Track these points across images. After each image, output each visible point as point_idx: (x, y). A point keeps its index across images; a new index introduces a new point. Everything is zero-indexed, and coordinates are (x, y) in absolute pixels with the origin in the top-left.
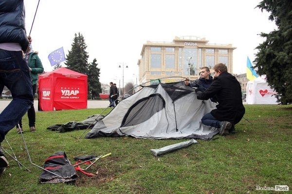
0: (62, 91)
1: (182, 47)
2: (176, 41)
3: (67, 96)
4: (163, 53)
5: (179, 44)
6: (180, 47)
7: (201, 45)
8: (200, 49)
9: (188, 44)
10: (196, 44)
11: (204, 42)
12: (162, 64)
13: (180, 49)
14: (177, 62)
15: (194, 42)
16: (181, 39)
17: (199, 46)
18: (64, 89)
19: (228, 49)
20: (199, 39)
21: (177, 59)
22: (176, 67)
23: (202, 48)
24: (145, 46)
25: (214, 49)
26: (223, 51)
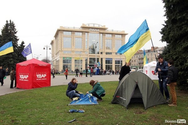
0: (37, 75)
1: (88, 32)
2: (83, 28)
3: (40, 78)
4: (73, 37)
5: (85, 30)
6: (86, 32)
7: (102, 31)
8: (101, 34)
9: (93, 30)
10: (98, 30)
11: (105, 29)
12: (72, 45)
13: (86, 34)
14: (84, 44)
15: (97, 29)
16: (87, 26)
17: (100, 32)
18: (38, 74)
19: (122, 35)
20: (101, 27)
21: (84, 42)
22: (83, 48)
23: (102, 33)
24: (59, 31)
25: (112, 34)
26: (118, 36)
